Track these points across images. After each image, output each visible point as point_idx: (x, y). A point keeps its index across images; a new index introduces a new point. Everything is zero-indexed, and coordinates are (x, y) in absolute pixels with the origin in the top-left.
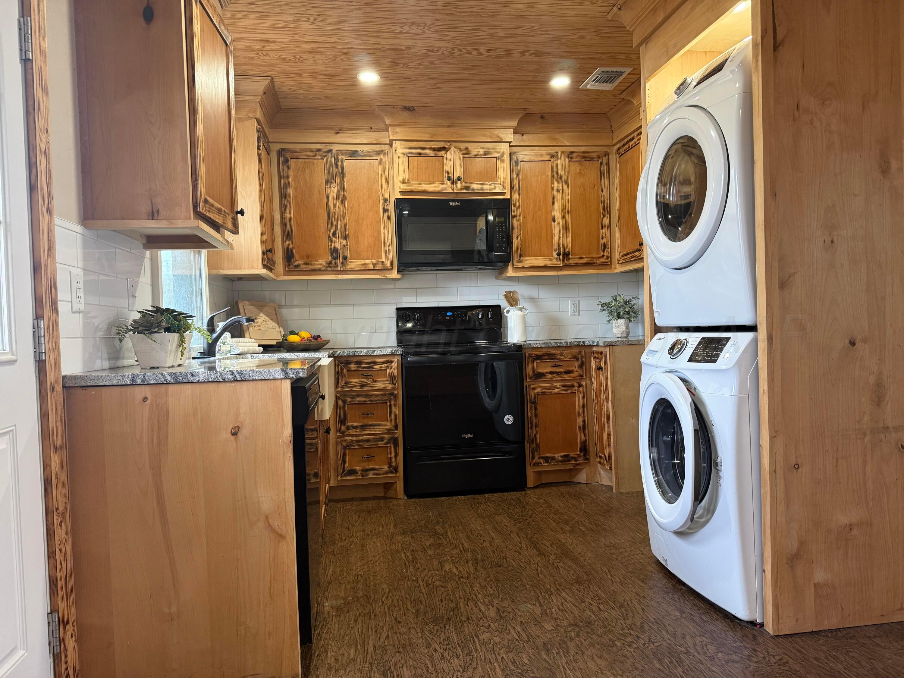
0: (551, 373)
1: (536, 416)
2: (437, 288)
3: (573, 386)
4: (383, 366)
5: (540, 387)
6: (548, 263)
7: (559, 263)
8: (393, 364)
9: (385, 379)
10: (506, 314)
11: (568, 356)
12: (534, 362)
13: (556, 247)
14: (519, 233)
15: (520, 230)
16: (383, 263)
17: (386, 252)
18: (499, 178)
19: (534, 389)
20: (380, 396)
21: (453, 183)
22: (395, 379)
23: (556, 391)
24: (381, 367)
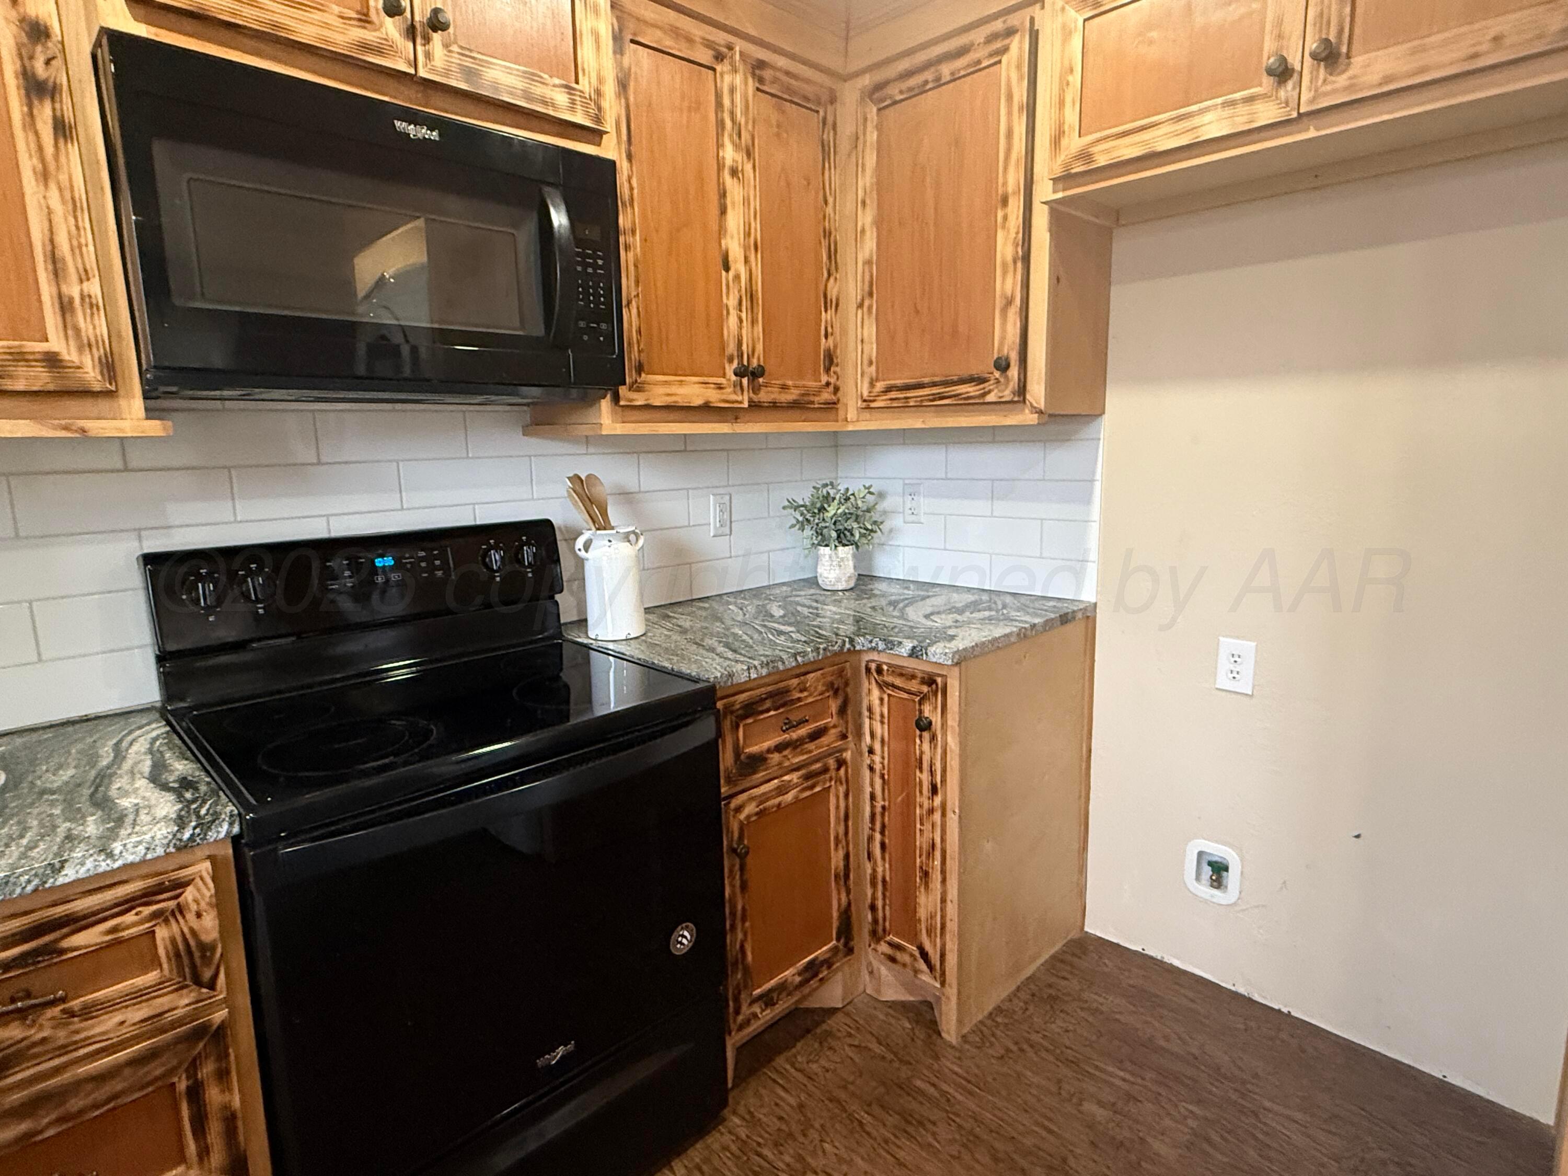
0: (779, 748)
1: (744, 887)
2: (319, 463)
3: (826, 770)
4: (130, 918)
5: (752, 799)
6: (713, 396)
7: (740, 398)
8: (189, 894)
9: (152, 977)
10: (582, 554)
11: (816, 688)
12: (737, 727)
13: (731, 348)
14: (633, 293)
15: (637, 282)
16: (52, 361)
17: (65, 307)
18: (583, 70)
19: (739, 809)
20: (127, 1072)
21: (411, 32)
22: (206, 960)
23: (789, 797)
24: (114, 930)
